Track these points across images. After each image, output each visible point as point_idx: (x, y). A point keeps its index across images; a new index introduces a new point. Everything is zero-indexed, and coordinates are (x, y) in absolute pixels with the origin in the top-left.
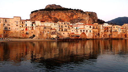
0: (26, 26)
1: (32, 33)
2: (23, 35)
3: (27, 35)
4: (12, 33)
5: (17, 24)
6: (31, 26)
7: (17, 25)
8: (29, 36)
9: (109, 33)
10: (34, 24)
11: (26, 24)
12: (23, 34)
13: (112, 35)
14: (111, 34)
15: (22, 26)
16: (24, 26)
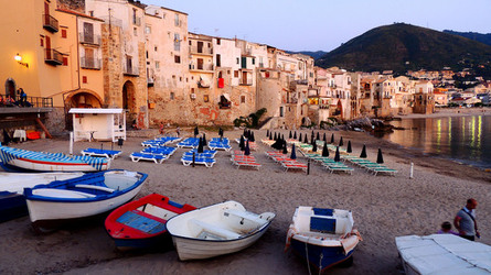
0: (218, 64)
1: (243, 99)
2: (206, 111)
3: (223, 112)
4: (161, 99)
5: (177, 53)
6: (239, 66)
7: (178, 59)
8: (232, 118)
9: (371, 102)
10: (249, 60)
11: (218, 56)
12: (205, 105)
13: (380, 106)
14: (377, 105)
15: (200, 63)
16: (207, 63)
